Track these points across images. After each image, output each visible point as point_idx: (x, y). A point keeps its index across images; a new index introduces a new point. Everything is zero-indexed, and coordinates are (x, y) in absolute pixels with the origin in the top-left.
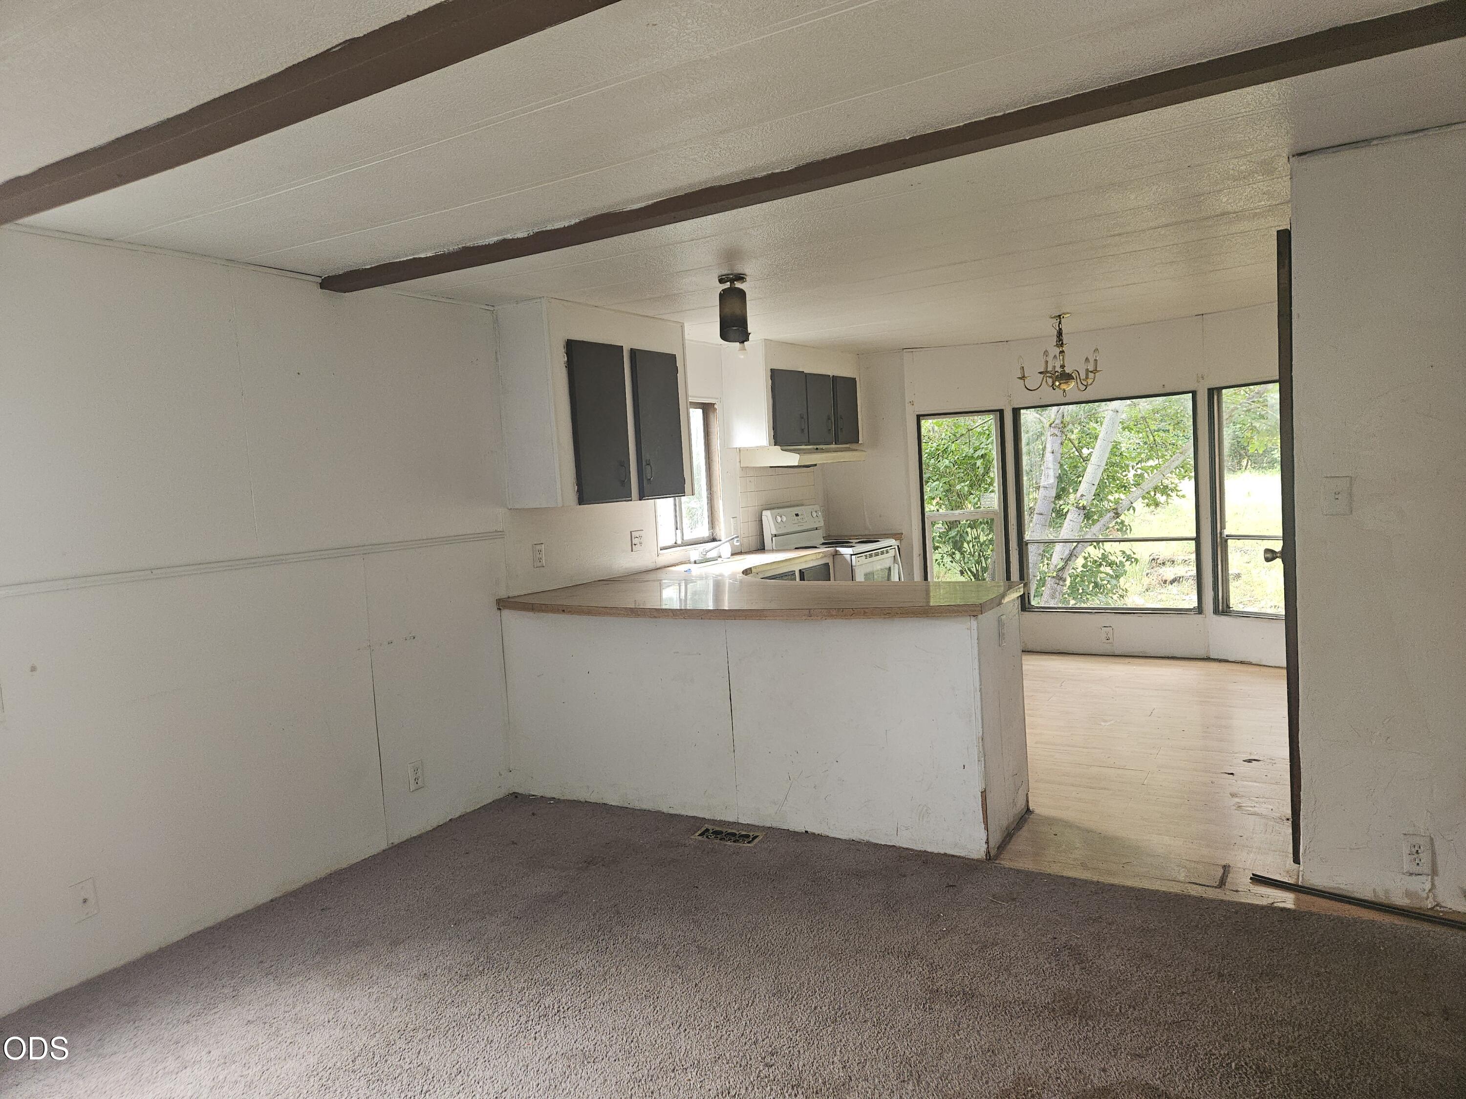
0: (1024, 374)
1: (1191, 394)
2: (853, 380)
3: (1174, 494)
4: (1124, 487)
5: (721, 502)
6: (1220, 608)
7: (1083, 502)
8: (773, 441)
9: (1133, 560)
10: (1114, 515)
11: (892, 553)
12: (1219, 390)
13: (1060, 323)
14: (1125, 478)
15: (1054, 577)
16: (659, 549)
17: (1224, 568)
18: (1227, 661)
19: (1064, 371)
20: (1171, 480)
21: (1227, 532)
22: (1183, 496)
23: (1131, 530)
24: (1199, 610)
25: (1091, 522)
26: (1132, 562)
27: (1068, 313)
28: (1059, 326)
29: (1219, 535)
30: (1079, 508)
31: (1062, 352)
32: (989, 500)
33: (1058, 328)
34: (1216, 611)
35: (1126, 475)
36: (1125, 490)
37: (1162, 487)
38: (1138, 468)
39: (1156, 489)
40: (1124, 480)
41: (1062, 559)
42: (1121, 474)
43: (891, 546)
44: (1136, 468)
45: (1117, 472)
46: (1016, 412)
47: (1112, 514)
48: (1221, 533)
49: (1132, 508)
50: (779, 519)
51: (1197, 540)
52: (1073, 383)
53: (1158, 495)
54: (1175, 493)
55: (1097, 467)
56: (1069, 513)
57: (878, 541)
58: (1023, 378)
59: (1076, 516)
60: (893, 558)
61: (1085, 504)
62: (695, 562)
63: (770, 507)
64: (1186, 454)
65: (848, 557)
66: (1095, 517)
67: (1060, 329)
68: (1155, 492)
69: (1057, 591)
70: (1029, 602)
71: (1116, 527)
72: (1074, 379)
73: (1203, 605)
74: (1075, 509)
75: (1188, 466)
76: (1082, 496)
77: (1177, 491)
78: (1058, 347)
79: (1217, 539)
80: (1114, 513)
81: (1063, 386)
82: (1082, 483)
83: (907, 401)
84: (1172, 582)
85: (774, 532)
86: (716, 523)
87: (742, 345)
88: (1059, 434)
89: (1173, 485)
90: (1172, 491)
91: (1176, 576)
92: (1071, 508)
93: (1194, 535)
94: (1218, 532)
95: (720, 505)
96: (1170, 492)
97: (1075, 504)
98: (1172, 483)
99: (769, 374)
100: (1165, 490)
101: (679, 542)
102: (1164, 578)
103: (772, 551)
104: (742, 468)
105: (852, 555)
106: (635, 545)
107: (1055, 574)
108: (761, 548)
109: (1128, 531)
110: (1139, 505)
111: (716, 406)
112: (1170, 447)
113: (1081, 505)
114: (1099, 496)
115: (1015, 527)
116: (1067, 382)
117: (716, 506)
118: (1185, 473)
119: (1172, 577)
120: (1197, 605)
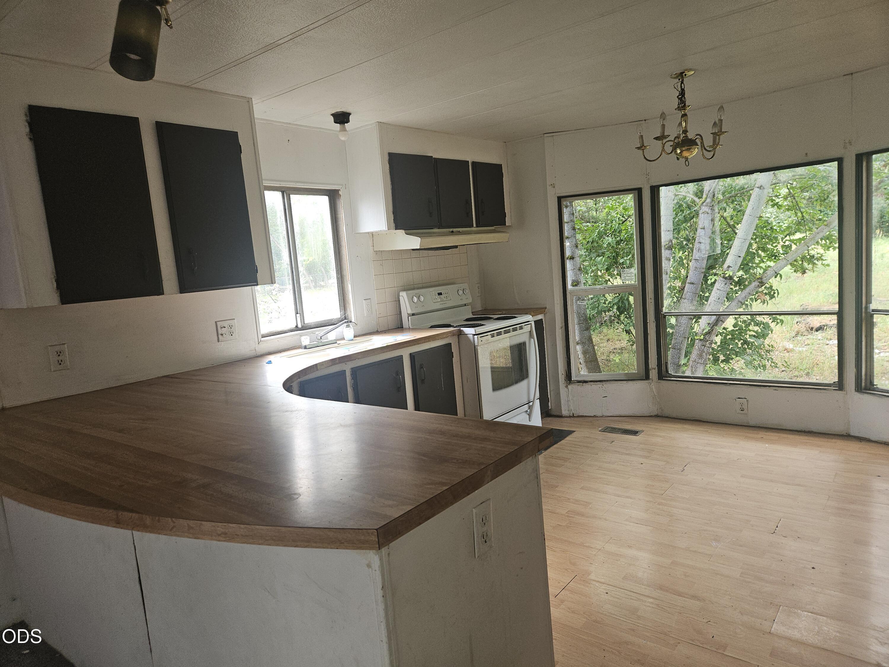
0: (643, 143)
1: (836, 163)
2: (499, 167)
3: (819, 263)
4: (774, 256)
5: (350, 286)
6: (863, 384)
7: (729, 273)
8: (393, 225)
9: (779, 321)
10: (758, 284)
11: (527, 329)
12: (869, 155)
13: (682, 83)
14: (775, 248)
15: (701, 340)
16: (260, 337)
17: (869, 344)
18: (869, 440)
19: (687, 136)
20: (816, 250)
21: (873, 306)
22: (828, 265)
23: (778, 294)
24: (840, 385)
25: (742, 287)
26: (778, 323)
27: (691, 70)
28: (681, 86)
29: (863, 310)
30: (726, 278)
31: (685, 115)
32: (629, 275)
33: (680, 89)
34: (859, 389)
35: (776, 246)
36: (775, 259)
37: (808, 257)
38: (786, 240)
39: (803, 258)
40: (774, 250)
41: (709, 324)
42: (772, 245)
43: (528, 322)
44: (784, 240)
45: (766, 243)
46: (655, 191)
47: (757, 283)
48: (867, 308)
49: (779, 275)
50: (415, 299)
51: (840, 314)
52: (696, 150)
53: (806, 264)
54: (821, 262)
55: (744, 241)
56: (717, 283)
57: (516, 317)
58: (642, 147)
59: (722, 285)
60: (528, 333)
61: (731, 275)
62: (305, 348)
63: (407, 288)
64: (831, 227)
65: (471, 337)
66: (747, 283)
67: (683, 90)
68: (802, 261)
69: (704, 352)
70: (667, 371)
71: (764, 292)
72: (697, 145)
73: (844, 382)
74: (722, 279)
75: (834, 237)
76: (729, 267)
77: (822, 260)
78: (681, 110)
79: (862, 314)
80: (759, 282)
81: (685, 154)
82: (729, 256)
83: (548, 183)
84: (817, 330)
85: (410, 312)
86: (347, 305)
87: (342, 126)
88: (710, 211)
89: (819, 255)
90: (818, 259)
91: (821, 324)
92: (717, 279)
93: (836, 308)
94: (864, 306)
95: (349, 287)
96: (816, 261)
97: (722, 275)
98: (818, 254)
99: (387, 158)
100: (811, 259)
101: (300, 326)
102: (811, 326)
103: (409, 329)
104: (376, 252)
105: (474, 335)
106: (222, 335)
107: (702, 337)
108: (399, 328)
109: (776, 295)
110: (788, 270)
111: (340, 193)
112: (817, 222)
113: (727, 276)
114: (745, 266)
115: (653, 301)
116: (690, 149)
117: (346, 289)
118: (830, 244)
119: (818, 325)
120: (837, 381)
